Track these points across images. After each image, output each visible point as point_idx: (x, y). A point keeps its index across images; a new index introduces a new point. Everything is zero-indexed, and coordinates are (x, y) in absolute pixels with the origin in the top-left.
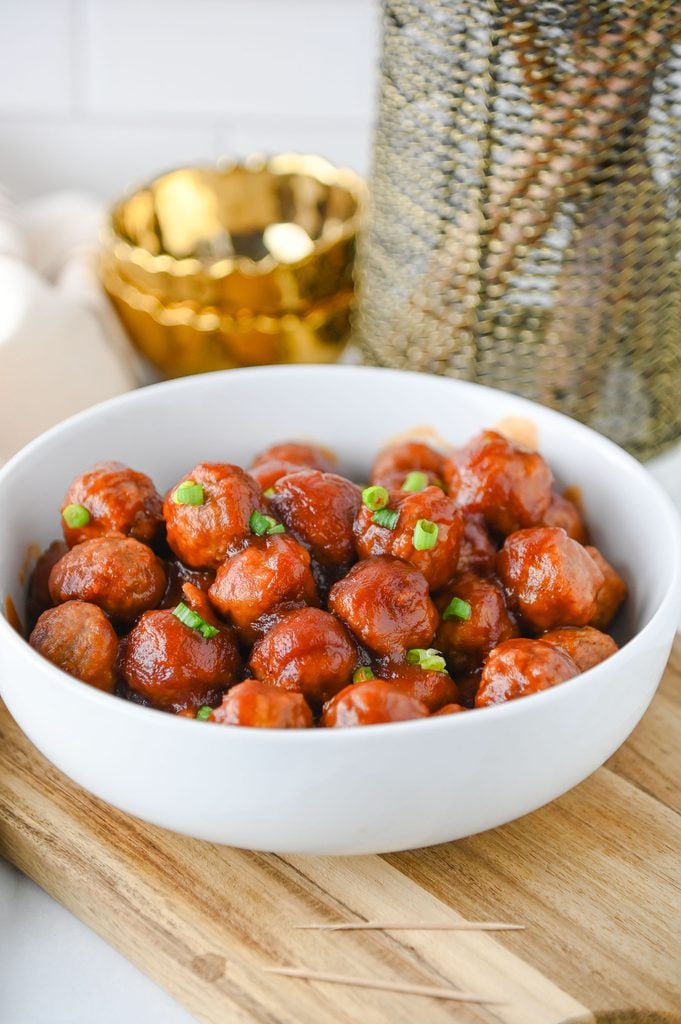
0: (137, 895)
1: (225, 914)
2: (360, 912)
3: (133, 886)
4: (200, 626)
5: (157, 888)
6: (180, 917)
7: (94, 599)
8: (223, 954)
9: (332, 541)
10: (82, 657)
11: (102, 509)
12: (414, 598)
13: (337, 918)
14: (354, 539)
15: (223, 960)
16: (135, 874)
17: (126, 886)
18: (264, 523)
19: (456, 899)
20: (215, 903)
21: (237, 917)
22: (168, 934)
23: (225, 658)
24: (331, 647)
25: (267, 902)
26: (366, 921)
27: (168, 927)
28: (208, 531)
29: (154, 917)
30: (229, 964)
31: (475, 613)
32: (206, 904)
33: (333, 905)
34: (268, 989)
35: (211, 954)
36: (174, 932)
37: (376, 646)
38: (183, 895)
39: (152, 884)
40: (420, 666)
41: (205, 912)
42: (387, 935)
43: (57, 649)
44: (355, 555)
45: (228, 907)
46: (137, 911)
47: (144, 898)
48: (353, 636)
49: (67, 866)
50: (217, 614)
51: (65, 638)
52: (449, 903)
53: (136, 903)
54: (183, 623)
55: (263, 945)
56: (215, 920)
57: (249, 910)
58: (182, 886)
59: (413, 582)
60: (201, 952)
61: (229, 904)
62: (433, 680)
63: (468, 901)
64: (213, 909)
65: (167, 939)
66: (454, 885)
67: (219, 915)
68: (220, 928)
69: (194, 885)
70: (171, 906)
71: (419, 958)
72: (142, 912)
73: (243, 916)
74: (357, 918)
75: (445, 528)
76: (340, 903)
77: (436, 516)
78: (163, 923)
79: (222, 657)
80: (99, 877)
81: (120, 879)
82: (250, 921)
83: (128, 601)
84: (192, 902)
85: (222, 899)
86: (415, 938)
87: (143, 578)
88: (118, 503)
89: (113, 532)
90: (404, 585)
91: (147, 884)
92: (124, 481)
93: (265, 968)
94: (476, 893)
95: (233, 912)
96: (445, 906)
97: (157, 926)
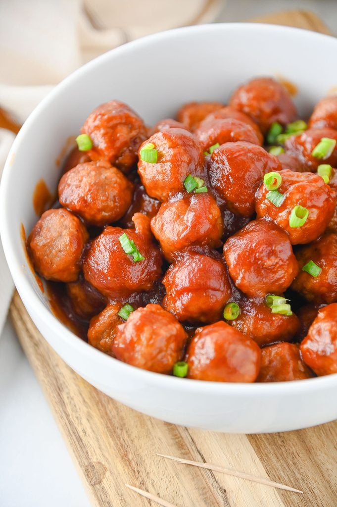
0: (72, 402)
1: (119, 431)
2: (202, 452)
3: (72, 395)
4: (133, 252)
5: (86, 400)
6: (91, 428)
8: (107, 466)
9: (241, 202)
10: (56, 256)
11: (102, 144)
12: (277, 263)
13: (186, 454)
15: (105, 469)
16: (77, 385)
17: (68, 393)
18: (197, 184)
19: (267, 456)
20: (116, 421)
21: (126, 437)
22: (79, 439)
23: (147, 275)
24: (210, 290)
25: (148, 429)
26: (205, 462)
27: (81, 434)
29: (76, 423)
30: (108, 474)
31: (324, 273)
32: (110, 420)
33: (187, 441)
35: (100, 463)
36: (83, 439)
37: (245, 291)
38: (99, 410)
39: (84, 395)
40: (271, 309)
41: (107, 427)
42: (213, 476)
43: (44, 246)
45: (123, 426)
46: (67, 416)
47: (75, 406)
48: (229, 280)
49: (39, 368)
51: (49, 241)
52: (262, 459)
53: (69, 409)
54: (122, 248)
55: (133, 464)
56: (112, 436)
57: (134, 433)
58: (101, 402)
59: (280, 252)
60: (94, 460)
61: (124, 424)
62: (277, 322)
63: (274, 459)
64: (113, 426)
65: (77, 441)
66: (269, 444)
67: (115, 432)
68: (112, 443)
69: (109, 403)
70: (89, 417)
71: (226, 500)
72: (71, 417)
73: (129, 436)
74: (199, 457)
75: (315, 212)
76: (193, 441)
77: (309, 204)
78: (80, 429)
79: (145, 274)
80: (55, 382)
81: (67, 387)
82: (132, 441)
83: (99, 217)
84: (102, 417)
85: (122, 419)
86: (229, 483)
88: (111, 139)
90: (272, 253)
91: (81, 394)
92: (120, 124)
94: (282, 454)
95: (124, 431)
96: (258, 460)
97: (75, 433)
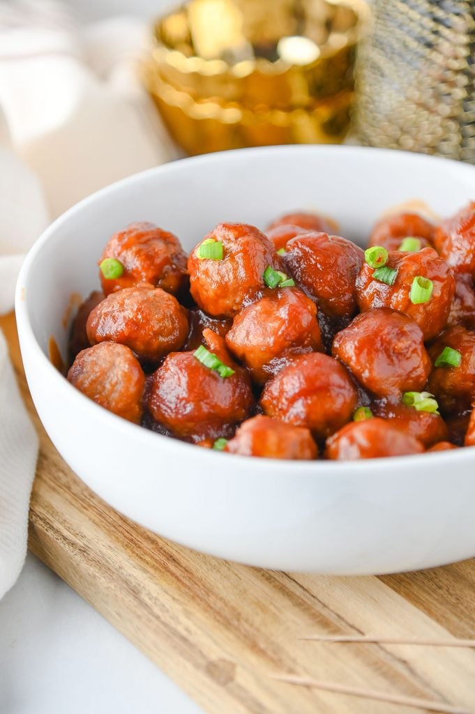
0: (158, 603)
1: (235, 623)
2: (357, 625)
3: (155, 595)
4: (218, 367)
5: (176, 597)
6: (195, 624)
7: (125, 340)
8: (234, 660)
9: (337, 294)
10: (112, 391)
11: (134, 263)
12: (410, 346)
13: (336, 631)
14: (356, 293)
15: (233, 666)
16: (157, 584)
17: (149, 594)
18: (276, 277)
19: (444, 617)
20: (226, 612)
21: (247, 626)
22: (184, 639)
23: (239, 396)
24: (335, 388)
25: (274, 614)
26: (362, 633)
27: (184, 633)
28: (226, 283)
29: (173, 624)
30: (239, 670)
31: (465, 361)
32: (219, 613)
33: (332, 618)
34: (274, 695)
35: (223, 660)
36: (191, 638)
37: (375, 388)
38: (199, 605)
39: (171, 593)
40: (414, 408)
41: (218, 621)
42: (382, 648)
43: (91, 384)
44: (356, 308)
45: (238, 616)
46: (158, 618)
47: (163, 606)
48: (354, 380)
49: (97, 574)
50: (234, 357)
51: (98, 374)
52: (438, 620)
53: (157, 610)
54: (202, 364)
55: (270, 653)
56: (228, 629)
57: (257, 620)
58: (198, 597)
59: (410, 331)
60: (214, 657)
61: (239, 614)
62: (426, 421)
63: (454, 619)
64: (225, 618)
65: (184, 644)
66: (441, 604)
67: (230, 624)
68: (231, 636)
69: (208, 595)
70: (188, 614)
71: (412, 671)
72: (162, 618)
73: (251, 625)
74: (355, 632)
75: (439, 285)
76: (339, 616)
77: (430, 274)
78: (181, 629)
79: (237, 394)
80: (125, 586)
81: (143, 587)
82: (258, 630)
83: (155, 344)
84: (206, 611)
85: (233, 609)
86: (407, 652)
87: (168, 324)
88: (149, 258)
89: (143, 283)
90: (402, 334)
91: (167, 593)
92: (153, 238)
93: (272, 676)
94: (462, 612)
95: (242, 621)
96: (434, 623)
97: (175, 632)
